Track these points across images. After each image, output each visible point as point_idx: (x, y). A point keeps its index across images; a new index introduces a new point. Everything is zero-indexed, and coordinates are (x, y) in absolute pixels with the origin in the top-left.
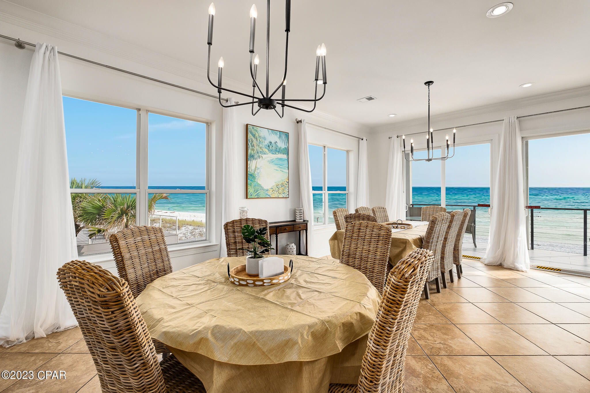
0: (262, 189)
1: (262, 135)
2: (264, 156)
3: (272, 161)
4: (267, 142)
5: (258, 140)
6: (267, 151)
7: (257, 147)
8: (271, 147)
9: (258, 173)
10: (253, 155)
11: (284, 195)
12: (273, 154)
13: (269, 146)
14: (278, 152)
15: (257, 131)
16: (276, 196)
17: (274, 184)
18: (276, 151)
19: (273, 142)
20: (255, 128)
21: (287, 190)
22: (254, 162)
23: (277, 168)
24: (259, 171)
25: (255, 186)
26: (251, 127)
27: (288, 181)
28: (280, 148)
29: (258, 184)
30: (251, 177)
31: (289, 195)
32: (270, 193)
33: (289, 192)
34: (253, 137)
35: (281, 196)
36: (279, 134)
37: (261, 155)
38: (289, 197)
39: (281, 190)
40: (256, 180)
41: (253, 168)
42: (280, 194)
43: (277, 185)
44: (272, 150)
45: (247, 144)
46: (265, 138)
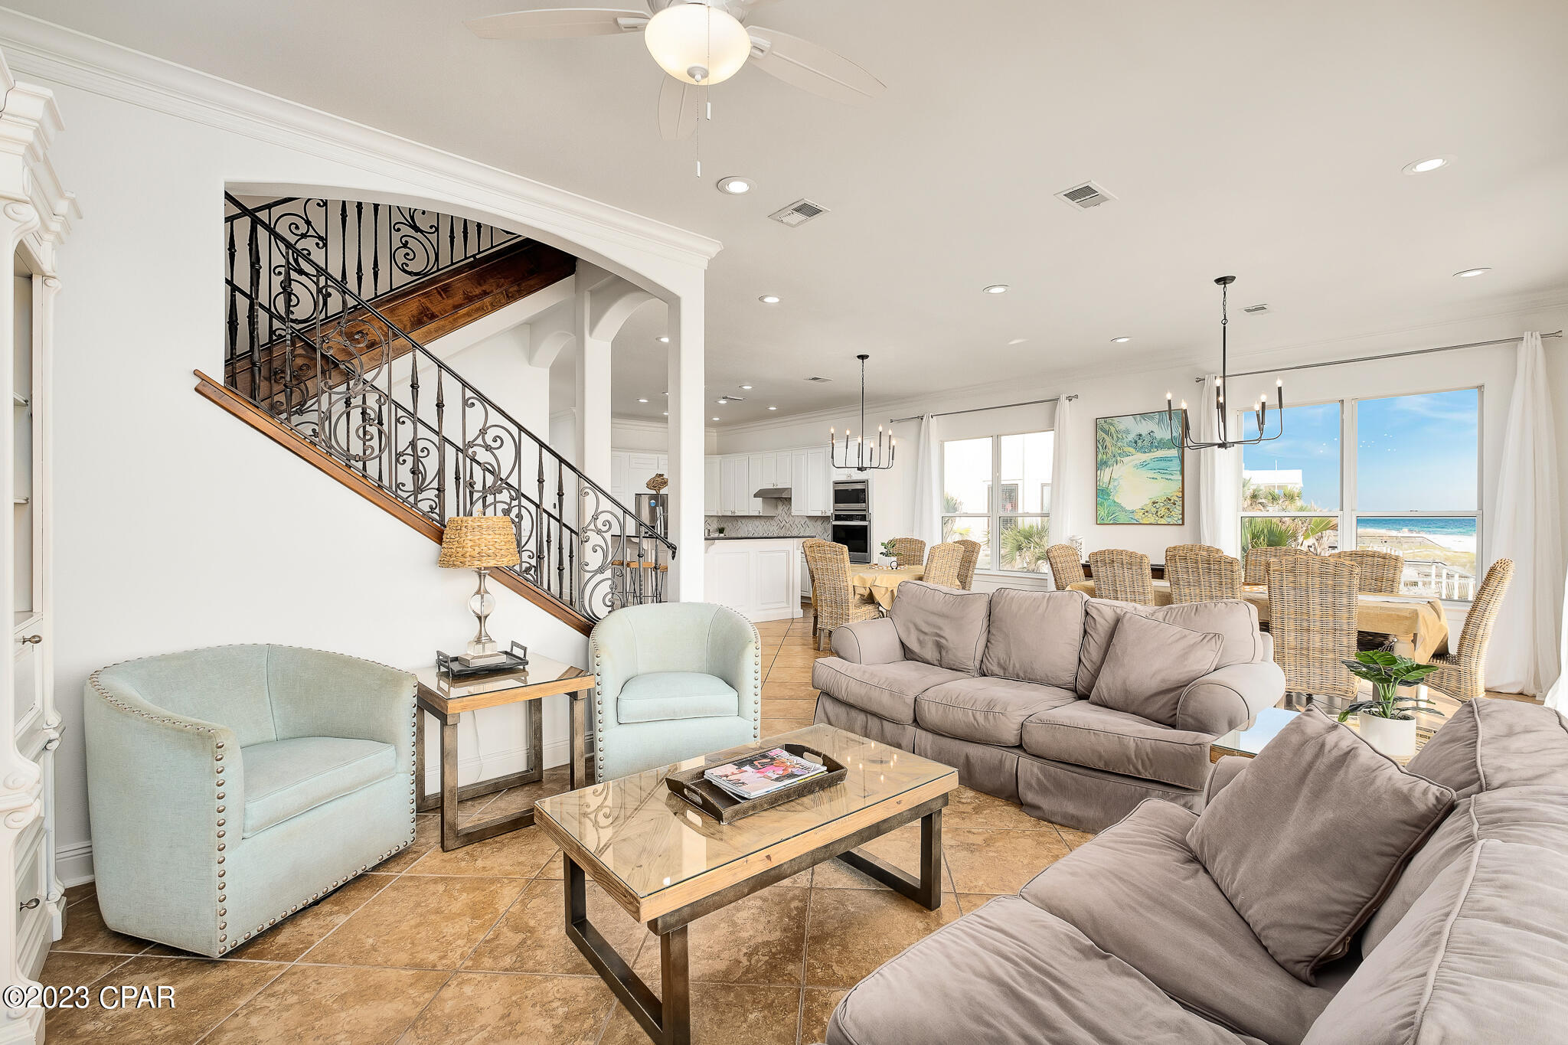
0: (1123, 509)
1: (1121, 427)
2: (1126, 459)
3: (1144, 465)
4: (1131, 437)
5: (1115, 437)
6: (1132, 450)
7: (1113, 448)
8: (1140, 443)
9: (1115, 487)
10: (1105, 462)
11: (1169, 520)
12: (1145, 452)
13: (1136, 442)
14: (1156, 447)
15: (1111, 424)
16: (1153, 521)
17: (1149, 502)
18: (1152, 447)
19: (1144, 433)
20: (1109, 420)
21: (1178, 510)
22: (1108, 471)
23: (1155, 476)
24: (1116, 484)
25: (1109, 506)
26: (1102, 421)
27: (1180, 495)
28: (1161, 439)
29: (1115, 502)
30: (1101, 493)
31: (1183, 519)
32: (1139, 516)
33: (1183, 514)
34: (1104, 435)
35: (1163, 521)
36: (1157, 417)
37: (1119, 458)
38: (1183, 524)
39: (1162, 511)
40: (1111, 497)
41: (1106, 479)
42: (1162, 517)
43: (1154, 503)
44: (1142, 448)
45: (1097, 447)
46: (1127, 432)
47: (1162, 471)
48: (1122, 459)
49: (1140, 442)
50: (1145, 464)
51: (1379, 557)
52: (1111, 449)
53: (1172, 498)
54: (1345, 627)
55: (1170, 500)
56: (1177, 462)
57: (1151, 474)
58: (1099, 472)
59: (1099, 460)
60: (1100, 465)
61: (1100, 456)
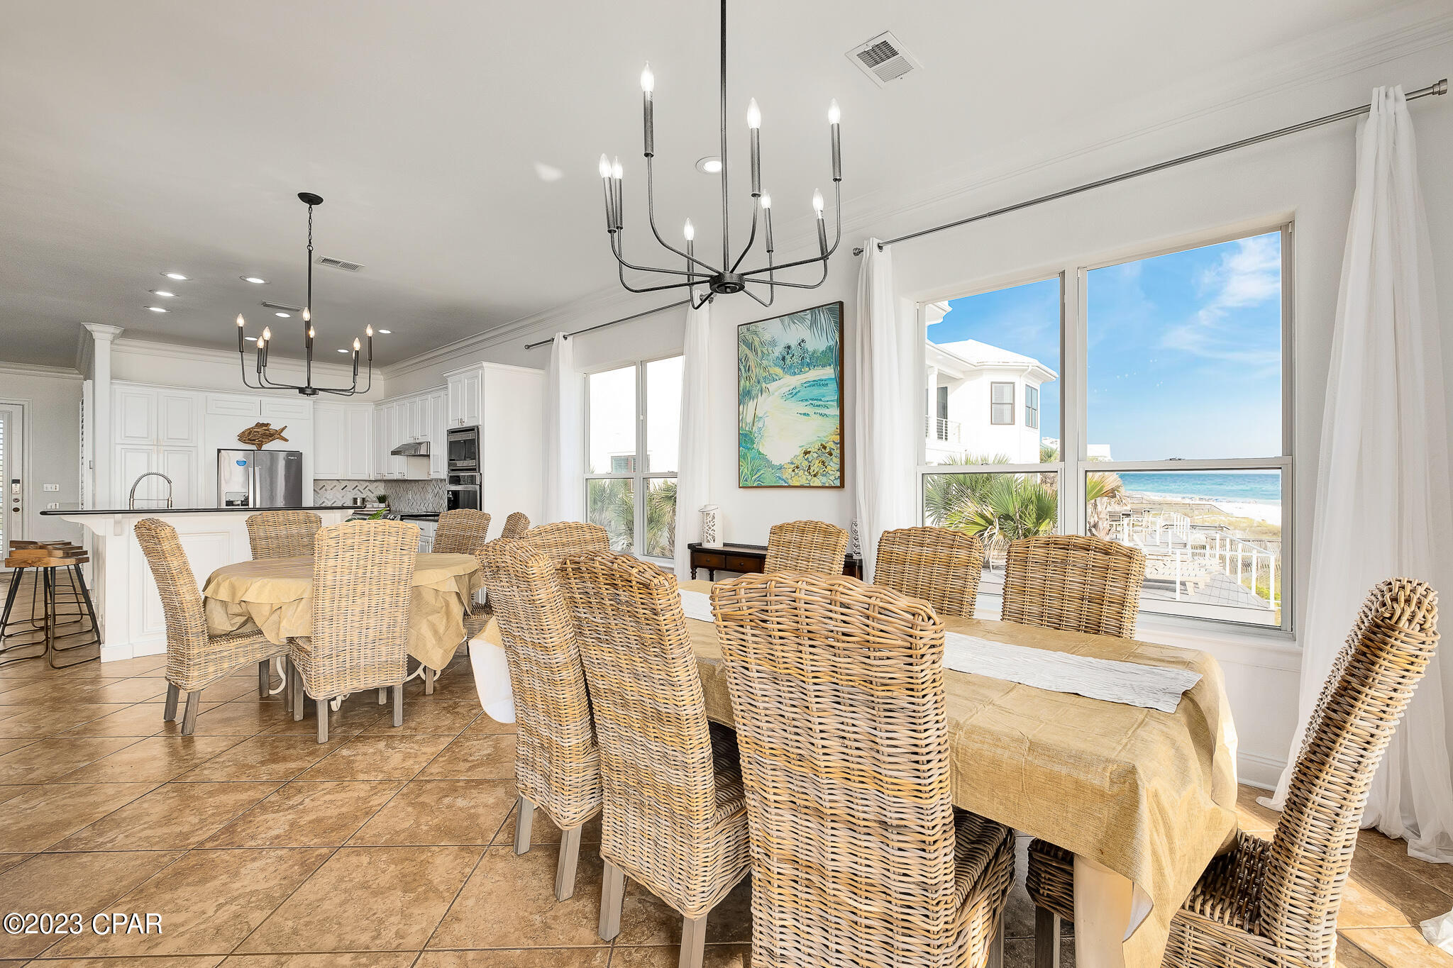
0: (769, 464)
1: (767, 337)
2: (772, 386)
3: (793, 394)
4: (778, 351)
5: (759, 353)
6: (778, 371)
7: (758, 370)
8: (789, 360)
9: (760, 429)
10: (749, 391)
11: (824, 479)
12: (795, 374)
13: (784, 359)
14: (808, 365)
15: (755, 333)
16: (804, 482)
17: (799, 452)
18: (802, 364)
19: (794, 344)
20: (752, 327)
21: (834, 464)
22: (751, 405)
23: (806, 410)
24: (760, 425)
25: (753, 459)
26: (744, 329)
27: (837, 438)
28: (814, 352)
29: (760, 453)
30: (745, 439)
31: (842, 478)
32: (787, 474)
33: (842, 470)
34: (747, 351)
35: (816, 482)
36: (809, 317)
37: (764, 385)
38: (842, 486)
39: (816, 467)
40: (755, 446)
41: (749, 419)
42: (815, 476)
43: (806, 453)
44: (790, 367)
45: (739, 369)
46: (773, 343)
47: (815, 402)
48: (768, 386)
49: (788, 357)
50: (794, 391)
51: (1096, 549)
52: (756, 371)
53: (827, 445)
54: (911, 819)
55: (825, 448)
56: (833, 387)
57: (802, 408)
58: (741, 407)
59: (741, 389)
60: (744, 396)
61: (742, 382)
